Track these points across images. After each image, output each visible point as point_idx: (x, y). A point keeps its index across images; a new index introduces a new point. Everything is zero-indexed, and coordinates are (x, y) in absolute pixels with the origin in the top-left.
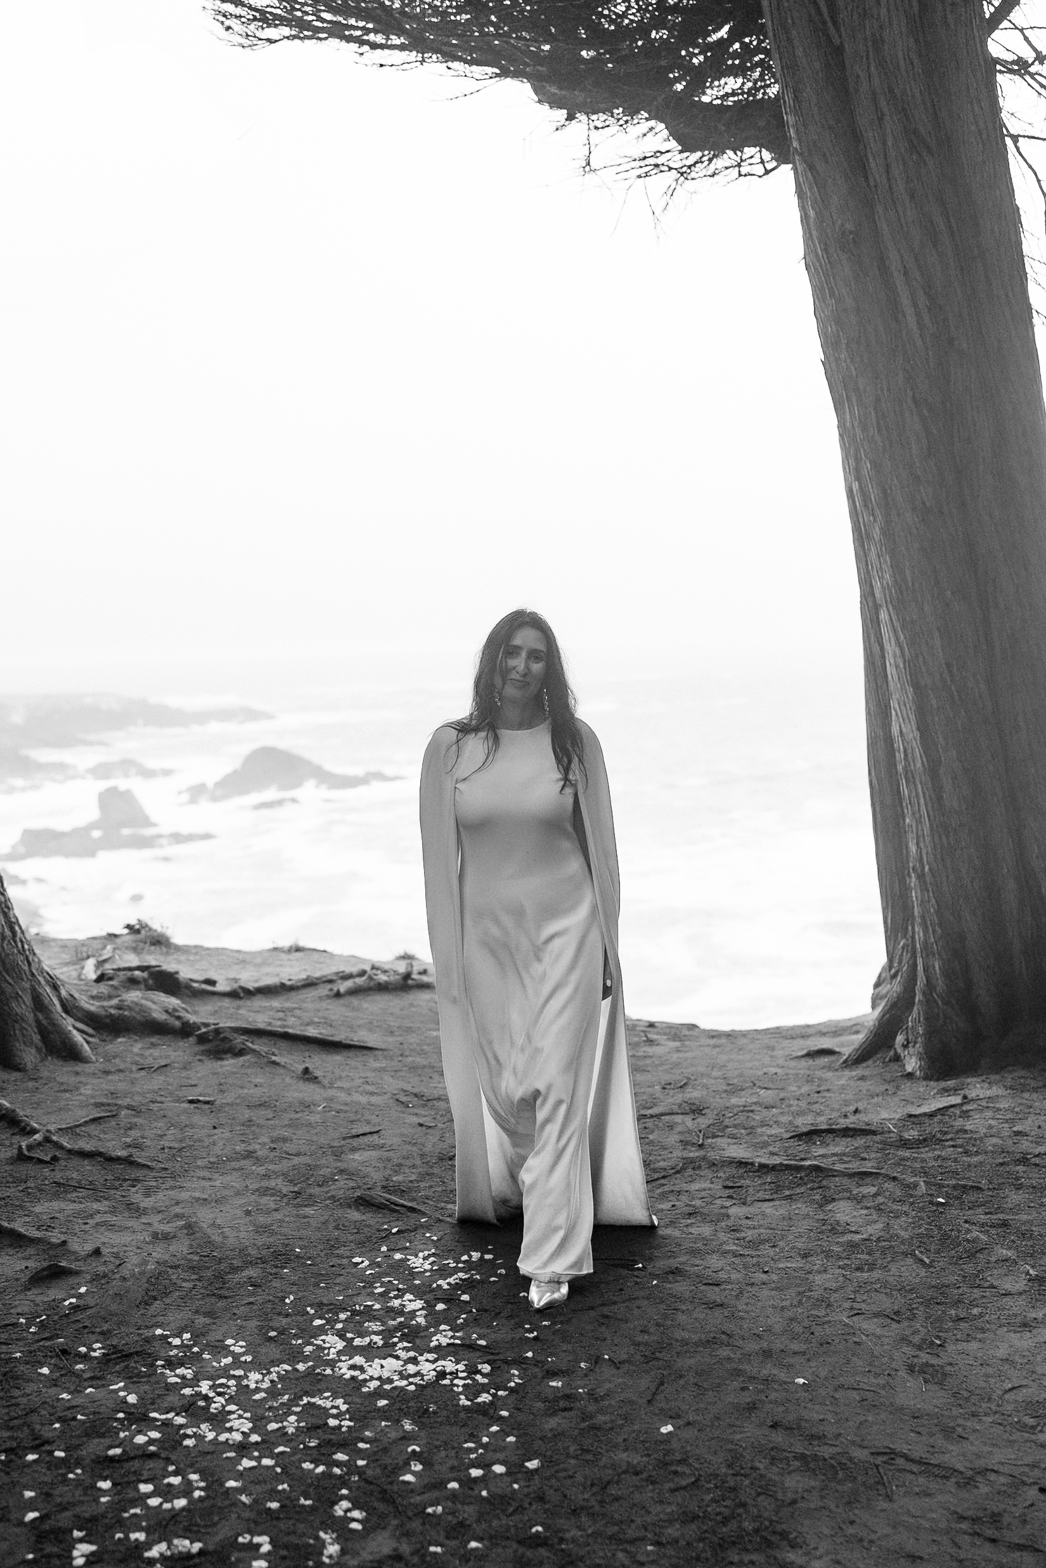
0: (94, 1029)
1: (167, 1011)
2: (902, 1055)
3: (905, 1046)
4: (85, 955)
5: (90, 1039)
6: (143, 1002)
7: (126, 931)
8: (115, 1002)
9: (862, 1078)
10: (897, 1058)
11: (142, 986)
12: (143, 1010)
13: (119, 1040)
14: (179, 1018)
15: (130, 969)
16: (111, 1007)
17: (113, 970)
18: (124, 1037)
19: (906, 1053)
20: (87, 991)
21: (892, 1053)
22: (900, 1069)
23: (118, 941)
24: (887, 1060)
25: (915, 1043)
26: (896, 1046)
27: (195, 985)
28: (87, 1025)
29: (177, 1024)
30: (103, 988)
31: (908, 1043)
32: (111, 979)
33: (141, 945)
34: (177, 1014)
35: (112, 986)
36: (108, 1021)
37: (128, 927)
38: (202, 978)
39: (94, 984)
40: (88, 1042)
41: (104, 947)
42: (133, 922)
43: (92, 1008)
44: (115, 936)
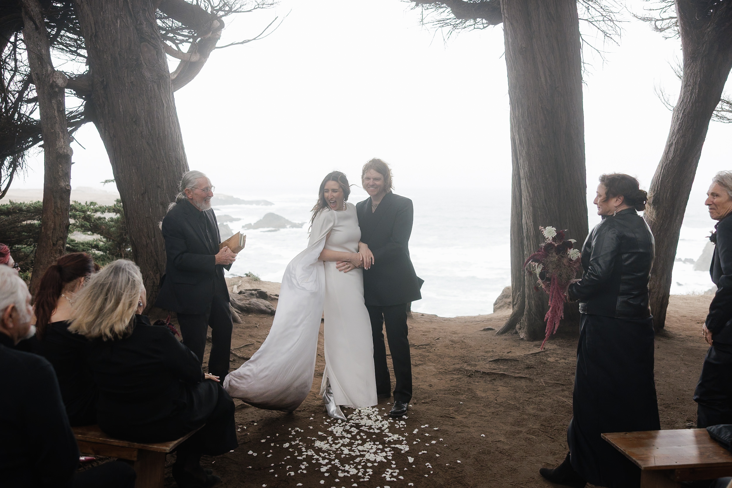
0: (241, 311)
1: (265, 306)
2: (519, 332)
3: (520, 329)
4: (233, 284)
5: (240, 315)
6: (258, 302)
7: (245, 276)
8: (248, 302)
9: (506, 340)
10: (516, 333)
11: (255, 296)
12: (258, 305)
13: (250, 316)
14: (270, 309)
15: (250, 290)
16: (246, 304)
17: (245, 290)
18: (251, 314)
19: (520, 331)
20: (237, 297)
21: (514, 331)
22: (518, 337)
23: (243, 279)
24: (513, 333)
25: (524, 328)
26: (516, 328)
27: (272, 296)
28: (239, 310)
29: (270, 311)
30: (241, 296)
31: (521, 328)
32: (244, 293)
33: (251, 281)
34: (269, 307)
35: (245, 296)
36: (245, 309)
37: (247, 275)
38: (275, 294)
39: (239, 295)
40: (239, 316)
41: (239, 281)
42: (248, 273)
43: (240, 304)
44: (242, 277)
